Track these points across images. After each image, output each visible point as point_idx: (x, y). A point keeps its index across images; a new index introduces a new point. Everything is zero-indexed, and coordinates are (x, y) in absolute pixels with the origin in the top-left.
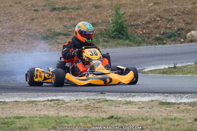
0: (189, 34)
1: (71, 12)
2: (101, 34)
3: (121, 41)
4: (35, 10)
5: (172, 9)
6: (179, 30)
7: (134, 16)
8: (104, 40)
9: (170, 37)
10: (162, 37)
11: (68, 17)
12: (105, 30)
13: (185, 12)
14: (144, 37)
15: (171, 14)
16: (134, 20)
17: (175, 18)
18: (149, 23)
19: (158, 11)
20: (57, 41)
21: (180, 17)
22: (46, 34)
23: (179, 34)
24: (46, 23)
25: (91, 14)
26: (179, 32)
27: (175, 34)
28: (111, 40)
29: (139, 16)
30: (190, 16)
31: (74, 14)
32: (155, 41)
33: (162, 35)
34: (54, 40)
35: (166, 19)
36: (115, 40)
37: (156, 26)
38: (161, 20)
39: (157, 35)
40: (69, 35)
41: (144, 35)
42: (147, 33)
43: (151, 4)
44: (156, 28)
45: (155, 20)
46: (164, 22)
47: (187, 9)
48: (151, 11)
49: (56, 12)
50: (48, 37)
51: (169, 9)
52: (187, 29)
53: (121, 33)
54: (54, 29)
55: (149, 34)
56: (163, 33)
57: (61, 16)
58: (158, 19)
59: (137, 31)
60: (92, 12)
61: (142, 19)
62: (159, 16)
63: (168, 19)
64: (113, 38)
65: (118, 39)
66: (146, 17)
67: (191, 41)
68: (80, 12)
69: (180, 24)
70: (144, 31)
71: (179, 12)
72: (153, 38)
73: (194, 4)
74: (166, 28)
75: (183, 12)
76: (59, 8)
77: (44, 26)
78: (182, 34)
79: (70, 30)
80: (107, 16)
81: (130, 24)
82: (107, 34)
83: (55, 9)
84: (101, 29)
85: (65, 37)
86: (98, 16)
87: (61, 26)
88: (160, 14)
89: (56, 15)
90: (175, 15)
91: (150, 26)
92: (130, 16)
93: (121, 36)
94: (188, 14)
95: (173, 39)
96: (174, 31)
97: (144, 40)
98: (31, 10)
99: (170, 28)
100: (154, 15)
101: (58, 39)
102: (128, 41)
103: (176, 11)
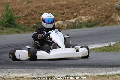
0: (56, 23)
3: (12, 29)
5: (42, 6)
7: (16, 11)
13: (51, 8)
14: (25, 26)
15: (41, 10)
16: (17, 14)
18: (27, 16)
19: (32, 8)
28: (5, 28)
29: (20, 11)
30: (55, 11)
32: (34, 28)
33: (37, 24)
35: (39, 13)
36: (8, 28)
37: (33, 18)
38: (35, 13)
39: (34, 24)
41: (26, 25)
42: (27, 23)
43: (26, 3)
44: (33, 19)
45: (31, 14)
46: (37, 15)
47: (52, 6)
48: (27, 8)
51: (40, 6)
53: (11, 23)
55: (29, 24)
56: (38, 23)
58: (33, 13)
59: (20, 21)
61: (22, 13)
62: (33, 11)
63: (40, 13)
64: (6, 27)
65: (9, 28)
66: (25, 12)
70: (25, 22)
71: (47, 8)
72: (32, 26)
73: (55, 2)
75: (49, 8)
82: (1, 24)
88: (33, 10)
90: (44, 10)
91: (29, 18)
93: (11, 25)
94: (53, 9)
97: (26, 28)
100: (29, 10)
102: (17, 28)
103: (45, 7)
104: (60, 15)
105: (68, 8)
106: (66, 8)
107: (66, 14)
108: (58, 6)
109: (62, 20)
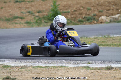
0: (100, 18)
1: (27, 3)
2: (44, 18)
4: (5, 2)
5: (91, 2)
6: (94, 16)
7: (66, 6)
8: (45, 22)
9: (88, 20)
10: (83, 20)
11: (25, 6)
12: (47, 15)
13: (99, 4)
16: (66, 9)
17: (92, 8)
18: (75, 11)
19: (82, 4)
20: (15, 22)
21: (96, 7)
22: (9, 17)
23: (94, 18)
24: (10, 11)
25: (40, 5)
26: (94, 17)
27: (92, 18)
29: (70, 7)
30: (102, 7)
31: (29, 5)
32: (79, 22)
34: (13, 21)
35: (87, 9)
37: (80, 13)
39: (80, 19)
40: (24, 18)
41: (72, 19)
45: (79, 10)
46: (85, 10)
47: (100, 3)
48: (78, 4)
49: (17, 3)
50: (10, 19)
51: (89, 3)
52: (99, 15)
54: (14, 14)
55: (75, 18)
56: (84, 18)
57: (20, 6)
58: (82, 8)
60: (40, 3)
61: (72, 8)
62: (82, 7)
66: (74, 7)
67: (101, 23)
68: (33, 3)
69: (95, 12)
70: (72, 16)
71: (95, 4)
72: (77, 20)
74: (86, 14)
75: (98, 5)
76: (20, 1)
77: (8, 12)
78: (96, 18)
79: (25, 15)
80: (49, 7)
81: (63, 12)
82: (47, 18)
83: (17, 2)
84: (45, 15)
85: (20, 19)
86: (44, 6)
87: (19, 13)
89: (17, 6)
90: (92, 6)
92: (64, 6)
94: (101, 6)
95: (90, 21)
96: (91, 17)
97: (71, 22)
98: (2, 2)
99: (88, 15)
100: (79, 6)
101: (16, 20)
103: (93, 4)
104: (106, 11)
105: (115, 5)
106: (113, 5)
107: (111, 10)
108: (107, 3)
109: (106, 16)
